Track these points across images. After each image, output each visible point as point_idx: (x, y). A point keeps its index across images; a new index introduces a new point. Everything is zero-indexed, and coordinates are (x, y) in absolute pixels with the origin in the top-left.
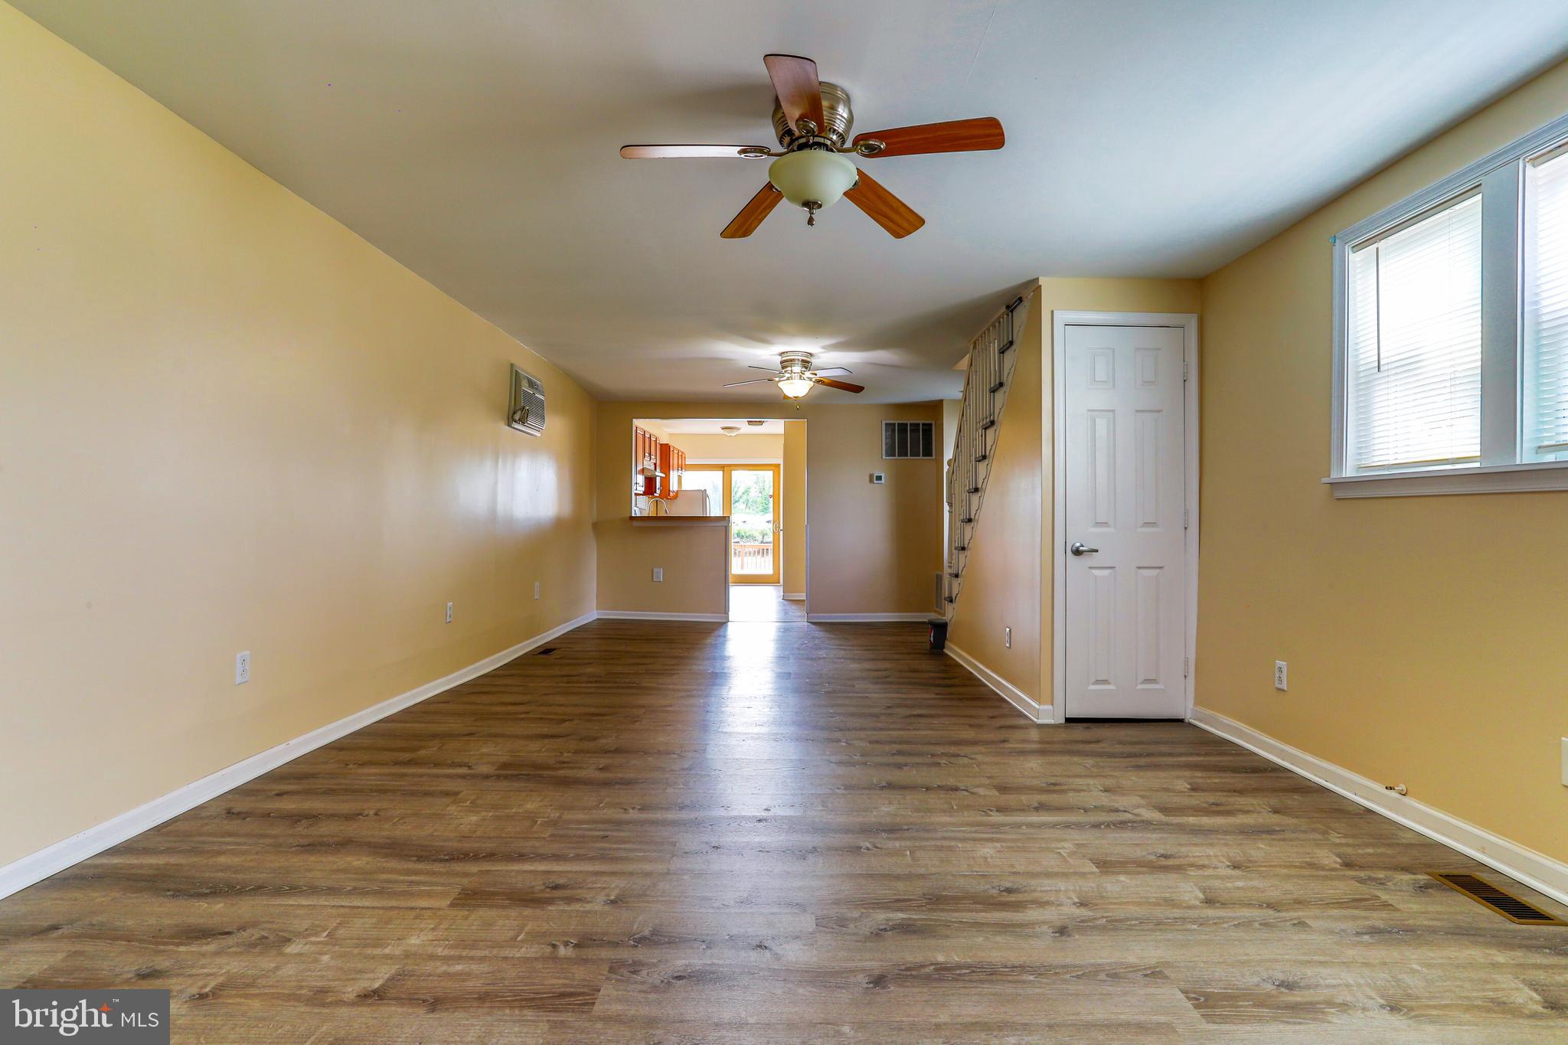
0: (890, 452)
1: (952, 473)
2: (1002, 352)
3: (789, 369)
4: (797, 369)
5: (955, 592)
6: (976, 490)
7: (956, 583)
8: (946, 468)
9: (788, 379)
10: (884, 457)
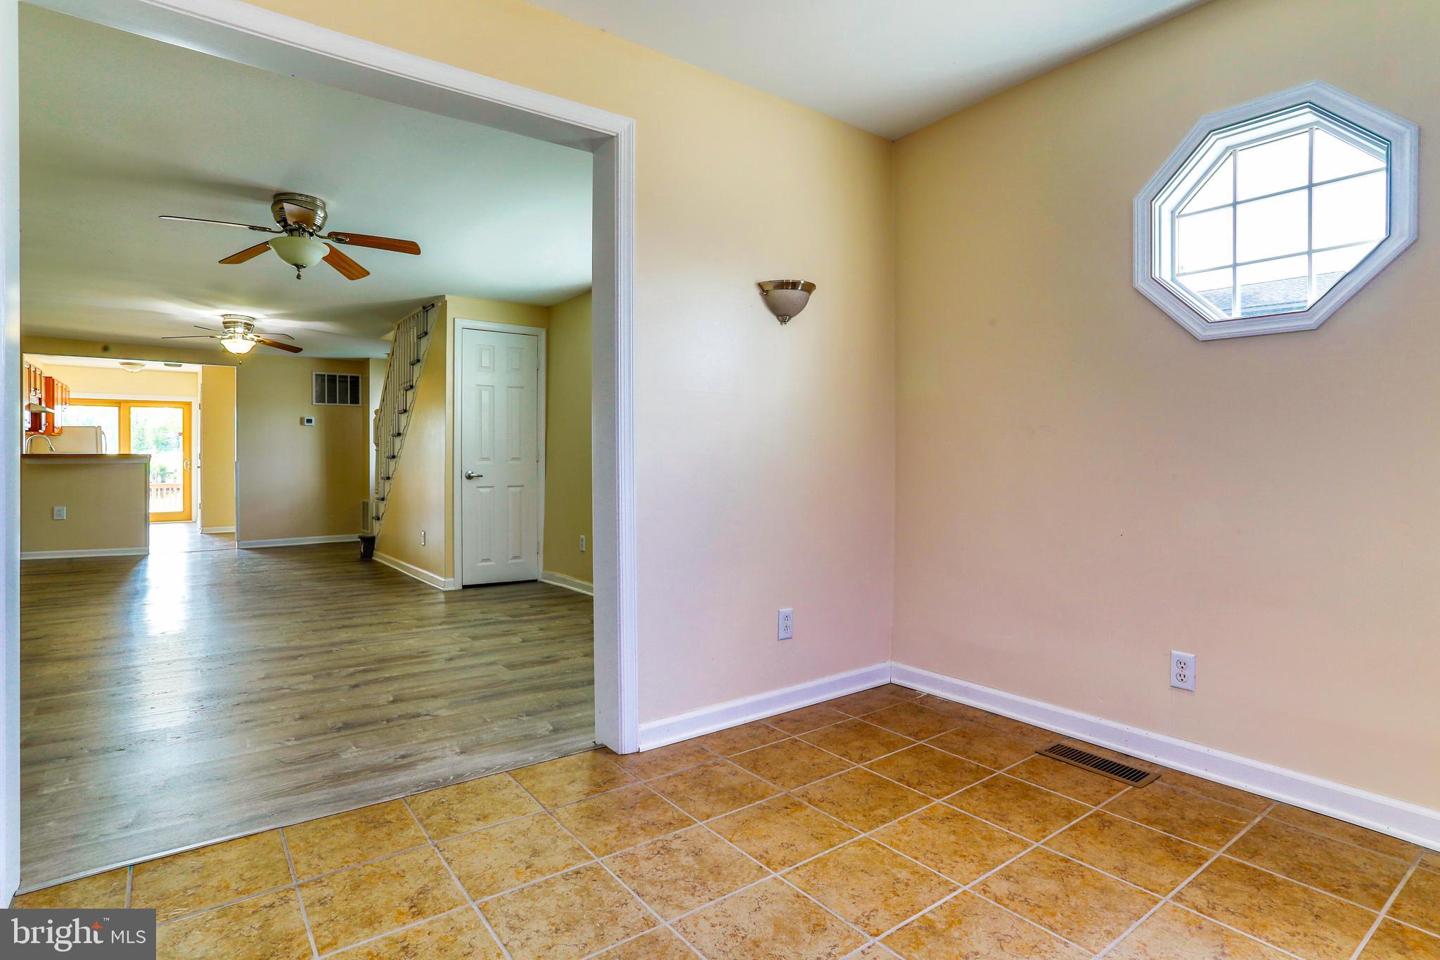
0: (320, 399)
1: (377, 421)
2: (419, 338)
3: (232, 329)
4: (240, 330)
5: (381, 511)
6: (399, 434)
7: (382, 505)
8: (372, 416)
9: (230, 338)
10: (314, 403)
